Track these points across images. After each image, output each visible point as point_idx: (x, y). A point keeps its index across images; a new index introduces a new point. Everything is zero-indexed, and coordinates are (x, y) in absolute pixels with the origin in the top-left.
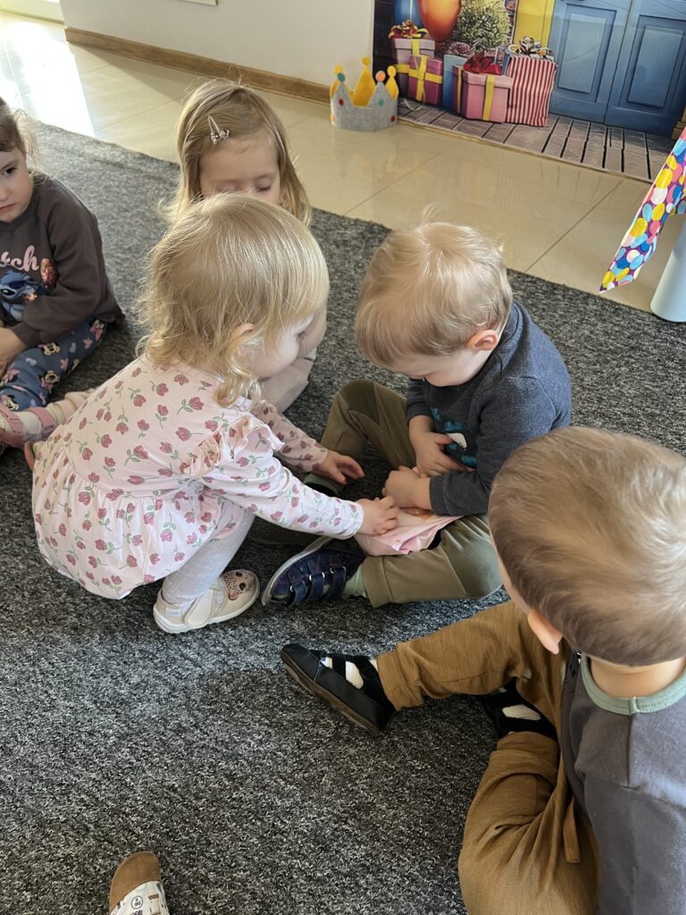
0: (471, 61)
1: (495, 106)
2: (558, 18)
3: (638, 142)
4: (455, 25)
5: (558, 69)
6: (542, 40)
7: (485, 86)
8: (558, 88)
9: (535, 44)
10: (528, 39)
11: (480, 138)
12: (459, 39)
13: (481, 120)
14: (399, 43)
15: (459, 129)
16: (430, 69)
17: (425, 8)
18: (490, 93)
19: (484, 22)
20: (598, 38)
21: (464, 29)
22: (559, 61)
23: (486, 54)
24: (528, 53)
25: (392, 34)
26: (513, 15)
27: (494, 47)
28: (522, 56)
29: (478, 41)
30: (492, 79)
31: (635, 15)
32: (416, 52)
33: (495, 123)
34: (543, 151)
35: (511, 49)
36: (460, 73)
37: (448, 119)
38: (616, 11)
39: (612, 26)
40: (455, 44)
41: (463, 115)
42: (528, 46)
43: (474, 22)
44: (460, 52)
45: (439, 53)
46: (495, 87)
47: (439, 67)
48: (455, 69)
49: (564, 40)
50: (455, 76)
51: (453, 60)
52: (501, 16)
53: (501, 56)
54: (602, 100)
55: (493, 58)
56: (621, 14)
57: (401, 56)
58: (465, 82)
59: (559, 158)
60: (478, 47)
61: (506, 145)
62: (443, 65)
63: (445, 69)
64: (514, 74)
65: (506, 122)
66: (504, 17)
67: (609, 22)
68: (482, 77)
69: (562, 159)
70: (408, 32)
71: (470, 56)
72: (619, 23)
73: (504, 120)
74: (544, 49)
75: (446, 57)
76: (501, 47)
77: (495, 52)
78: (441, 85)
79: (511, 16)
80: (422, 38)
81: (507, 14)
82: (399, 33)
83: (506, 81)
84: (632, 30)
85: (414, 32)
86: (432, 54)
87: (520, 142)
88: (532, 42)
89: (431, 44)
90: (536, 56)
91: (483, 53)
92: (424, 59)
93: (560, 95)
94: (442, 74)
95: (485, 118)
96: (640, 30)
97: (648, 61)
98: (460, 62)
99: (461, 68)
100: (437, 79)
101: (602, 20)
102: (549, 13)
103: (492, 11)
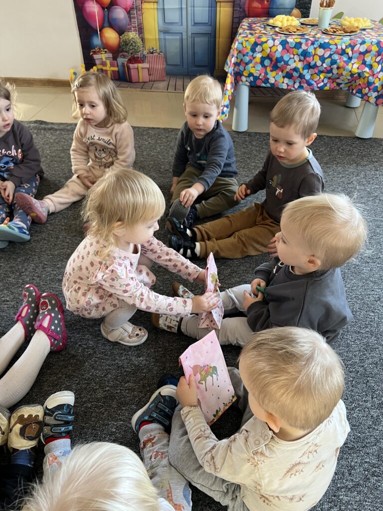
1: (143, 76)
2: (161, 39)
5: (166, 58)
6: (157, 47)
7: (138, 69)
8: (167, 65)
9: (154, 49)
10: (151, 48)
11: (140, 89)
12: (122, 51)
13: (139, 82)
14: (95, 57)
15: (130, 88)
16: (112, 65)
18: (141, 70)
19: (132, 44)
20: (178, 44)
21: (124, 47)
22: (165, 54)
24: (152, 53)
25: (91, 53)
26: (143, 39)
27: (138, 52)
28: (150, 55)
29: (131, 51)
30: (140, 65)
31: (190, 33)
32: (104, 60)
33: (145, 82)
34: (167, 90)
35: (145, 53)
36: (126, 65)
37: (125, 84)
38: (182, 33)
39: (182, 39)
40: (121, 54)
41: (130, 81)
42: (151, 51)
43: (128, 44)
44: (124, 57)
45: (115, 58)
46: (142, 68)
48: (123, 64)
49: (165, 46)
50: (124, 66)
51: (120, 60)
52: (138, 40)
53: (142, 56)
55: (138, 57)
56: (184, 34)
57: (97, 62)
58: (129, 68)
59: (174, 91)
61: (152, 90)
62: (117, 63)
63: (119, 64)
64: (149, 62)
65: (150, 81)
66: (139, 40)
67: (181, 37)
68: (136, 65)
69: (176, 91)
70: (98, 52)
71: (129, 58)
72: (184, 37)
73: (148, 80)
74: (158, 51)
75: (118, 59)
76: (141, 52)
77: (139, 55)
78: (118, 71)
80: (105, 53)
81: (140, 40)
82: (95, 53)
83: (146, 65)
84: (190, 40)
85: (102, 51)
86: (112, 59)
87: (157, 88)
88: (153, 49)
89: (110, 55)
90: (156, 54)
91: (134, 56)
93: (168, 67)
94: (118, 66)
95: (141, 81)
96: (193, 39)
97: (198, 50)
98: (125, 60)
99: (126, 63)
100: (116, 69)
101: (178, 37)
102: (157, 37)
103: (134, 39)
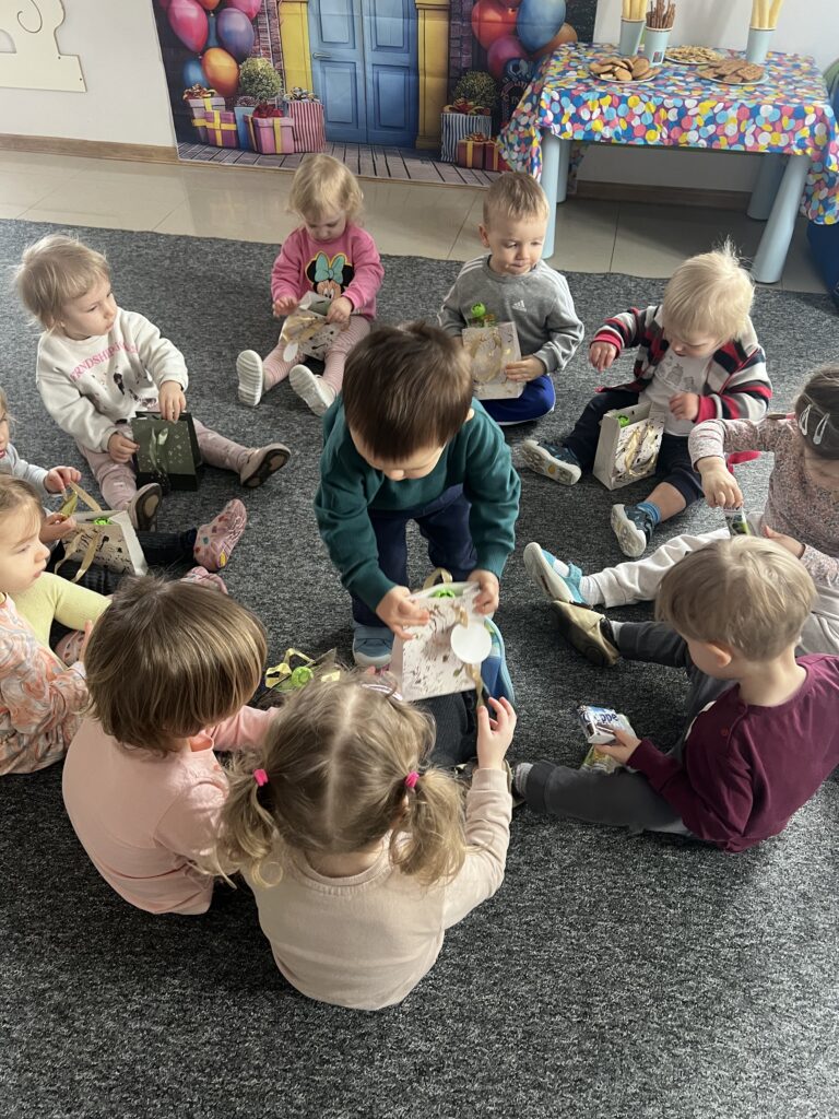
0: (258, 109)
1: (284, 141)
2: (316, 71)
3: (396, 155)
4: (238, 83)
6: (307, 88)
7: (273, 127)
8: (328, 122)
9: (304, 91)
10: (297, 88)
11: (277, 167)
12: (244, 93)
13: (276, 154)
14: (193, 102)
15: (259, 164)
16: (224, 119)
17: (210, 74)
18: (278, 131)
19: (261, 79)
20: (349, 84)
21: (247, 86)
22: (324, 103)
23: (269, 103)
24: (300, 98)
25: (185, 96)
26: (282, 72)
27: (273, 97)
28: (296, 102)
29: (259, 94)
30: (278, 121)
31: (369, 65)
32: (209, 109)
33: (286, 154)
35: (286, 97)
36: (250, 120)
37: (249, 157)
38: (354, 63)
39: (355, 73)
40: (242, 98)
41: (259, 151)
42: (298, 94)
43: (253, 80)
44: (248, 104)
45: (230, 106)
46: (282, 127)
47: (232, 118)
48: (245, 118)
49: (324, 87)
50: (246, 122)
51: (242, 111)
52: (272, 73)
53: (280, 103)
54: (362, 127)
55: (274, 105)
56: (359, 64)
58: (256, 126)
60: (261, 98)
62: (234, 116)
63: (237, 118)
65: (295, 152)
66: (274, 74)
67: (353, 71)
68: (270, 120)
70: (199, 93)
71: (256, 106)
72: (359, 71)
73: (293, 151)
74: (311, 94)
75: (236, 108)
76: (279, 96)
77: (275, 101)
78: (236, 132)
79: (281, 74)
80: (212, 96)
81: (277, 72)
82: (192, 95)
83: (288, 121)
85: (204, 92)
86: (223, 108)
88: (301, 90)
89: (222, 101)
90: (306, 100)
91: (266, 103)
92: (217, 115)
93: (330, 127)
94: (235, 122)
95: (278, 152)
96: (375, 75)
98: (249, 111)
99: (250, 116)
100: (232, 127)
101: (348, 70)
102: (309, 69)
103: (265, 70)
